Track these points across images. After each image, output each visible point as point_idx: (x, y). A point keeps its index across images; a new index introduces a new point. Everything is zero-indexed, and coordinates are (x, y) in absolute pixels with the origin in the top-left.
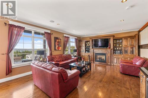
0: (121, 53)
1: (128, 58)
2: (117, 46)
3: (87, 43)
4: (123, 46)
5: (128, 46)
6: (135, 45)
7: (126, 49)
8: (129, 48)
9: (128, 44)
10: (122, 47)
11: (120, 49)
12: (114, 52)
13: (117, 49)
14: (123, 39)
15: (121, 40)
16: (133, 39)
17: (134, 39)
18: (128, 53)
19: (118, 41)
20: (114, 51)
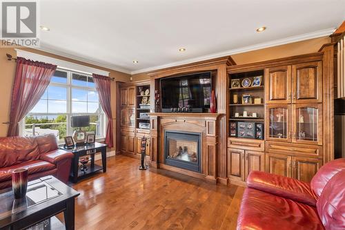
0: (259, 134)
1: (289, 159)
2: (245, 102)
3: (142, 95)
4: (266, 101)
5: (288, 100)
6: (319, 98)
7: (279, 116)
8: (294, 113)
9: (288, 94)
10: (262, 106)
11: (254, 115)
12: (229, 130)
13: (245, 115)
14: (267, 70)
15: (259, 78)
16: (312, 70)
17: (315, 68)
18: (288, 134)
19: (246, 84)
20: (233, 125)
